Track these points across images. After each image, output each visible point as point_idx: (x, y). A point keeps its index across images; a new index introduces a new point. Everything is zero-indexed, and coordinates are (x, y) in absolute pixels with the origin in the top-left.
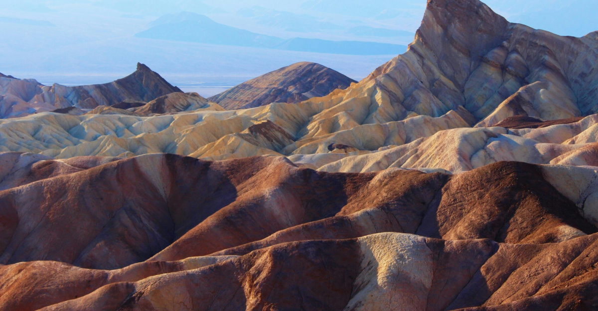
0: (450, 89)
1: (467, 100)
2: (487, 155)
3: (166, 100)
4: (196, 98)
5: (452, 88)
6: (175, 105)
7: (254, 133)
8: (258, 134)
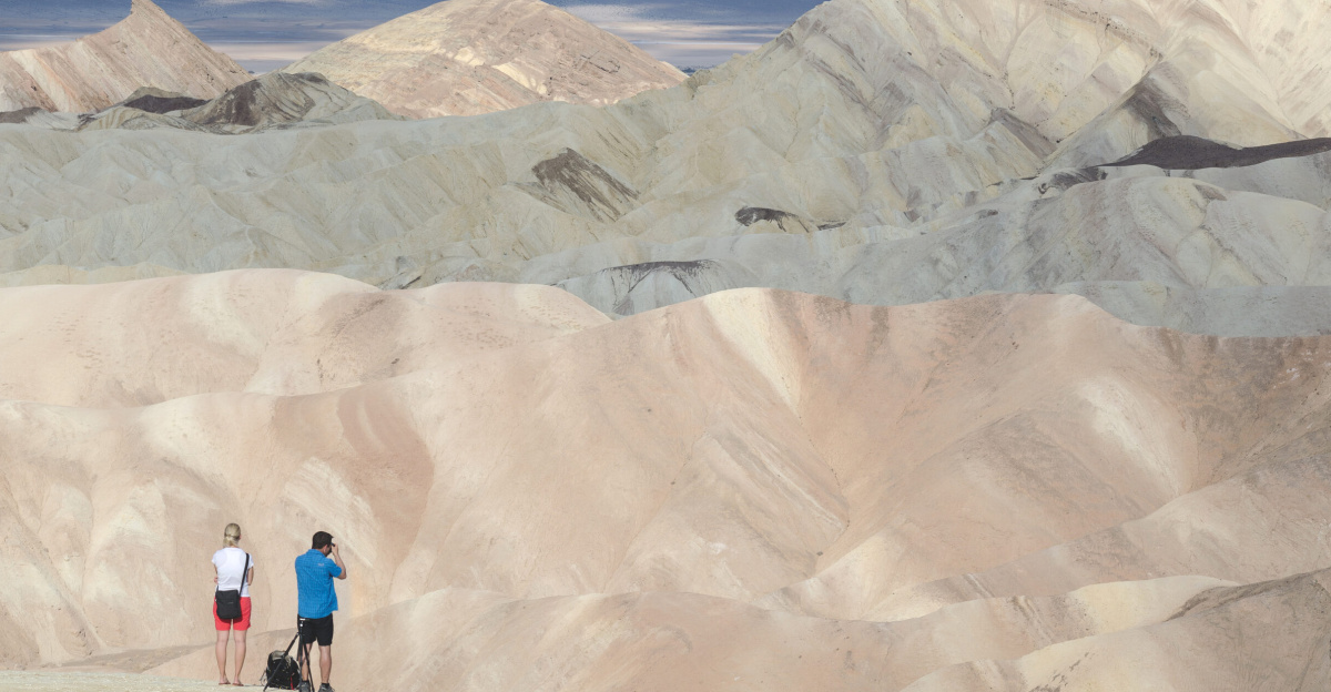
0: (977, 69)
1: (1017, 96)
2: (1216, 243)
3: (258, 91)
4: (322, 87)
5: (980, 68)
6: (278, 104)
7: (547, 181)
8: (557, 184)
